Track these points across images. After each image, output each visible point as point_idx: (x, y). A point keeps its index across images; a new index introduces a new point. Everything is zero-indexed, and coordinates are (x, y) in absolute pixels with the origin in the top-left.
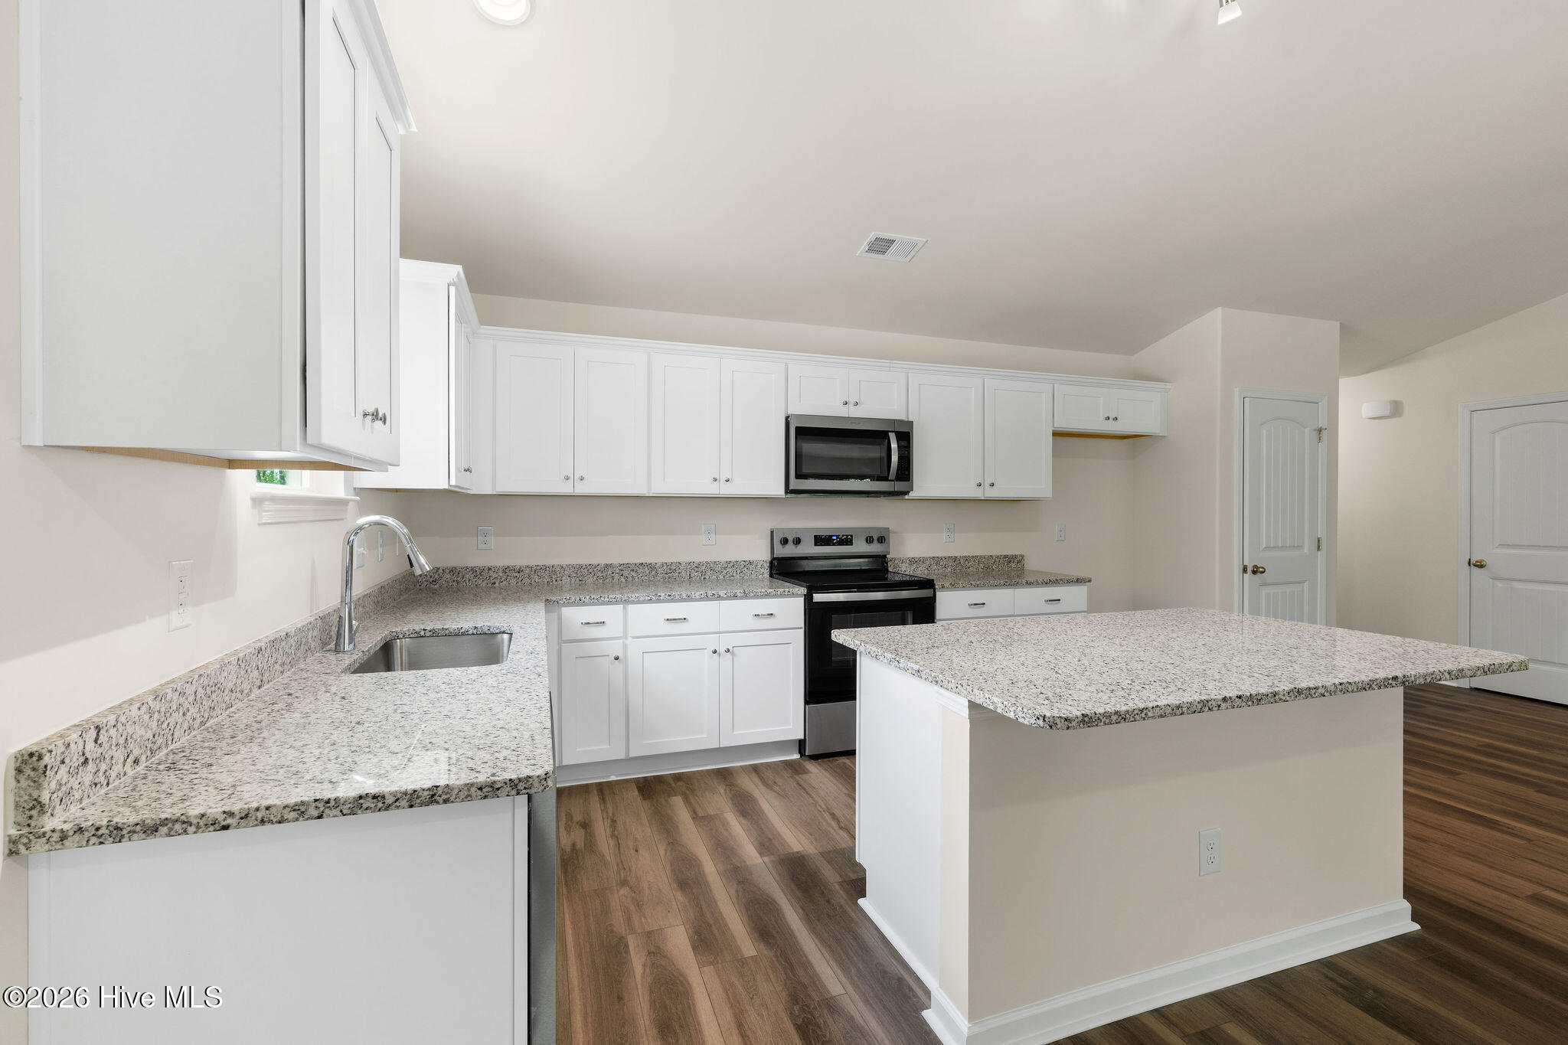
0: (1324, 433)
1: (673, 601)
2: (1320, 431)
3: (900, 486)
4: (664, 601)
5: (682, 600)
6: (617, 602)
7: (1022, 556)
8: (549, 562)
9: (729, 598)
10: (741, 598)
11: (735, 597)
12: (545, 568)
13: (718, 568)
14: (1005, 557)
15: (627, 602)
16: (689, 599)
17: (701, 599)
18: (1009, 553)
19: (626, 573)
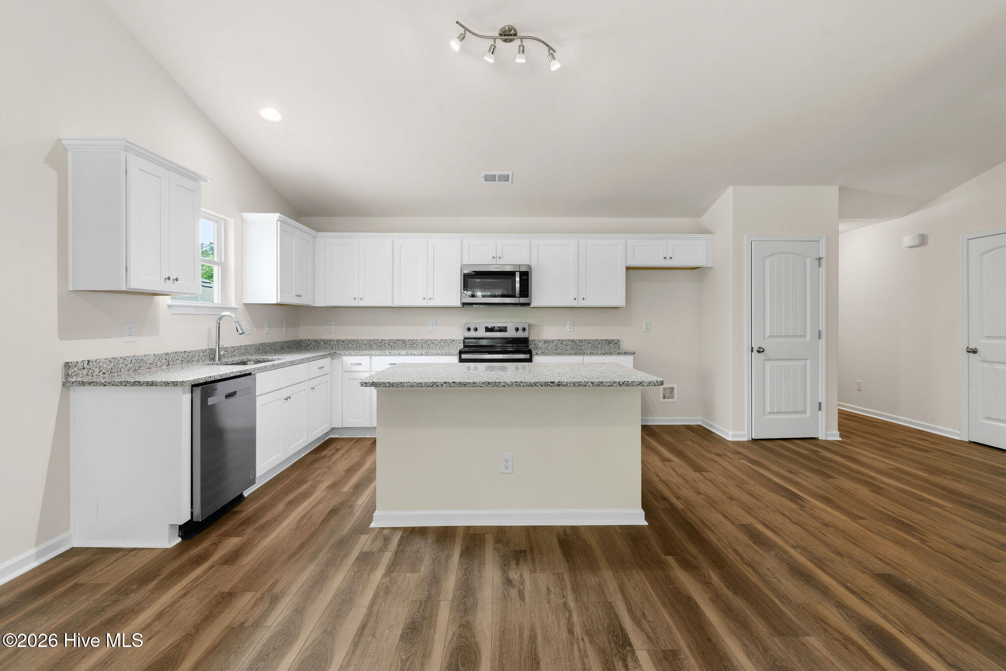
0: (824, 262)
1: (391, 355)
2: (820, 259)
3: (523, 300)
4: (387, 355)
5: (397, 355)
6: (366, 355)
7: (618, 341)
8: (356, 338)
9: (418, 355)
10: (425, 355)
11: (422, 354)
12: (354, 341)
13: (436, 343)
14: (606, 340)
15: (371, 355)
16: (399, 355)
17: (405, 355)
18: (609, 338)
19: (391, 344)
